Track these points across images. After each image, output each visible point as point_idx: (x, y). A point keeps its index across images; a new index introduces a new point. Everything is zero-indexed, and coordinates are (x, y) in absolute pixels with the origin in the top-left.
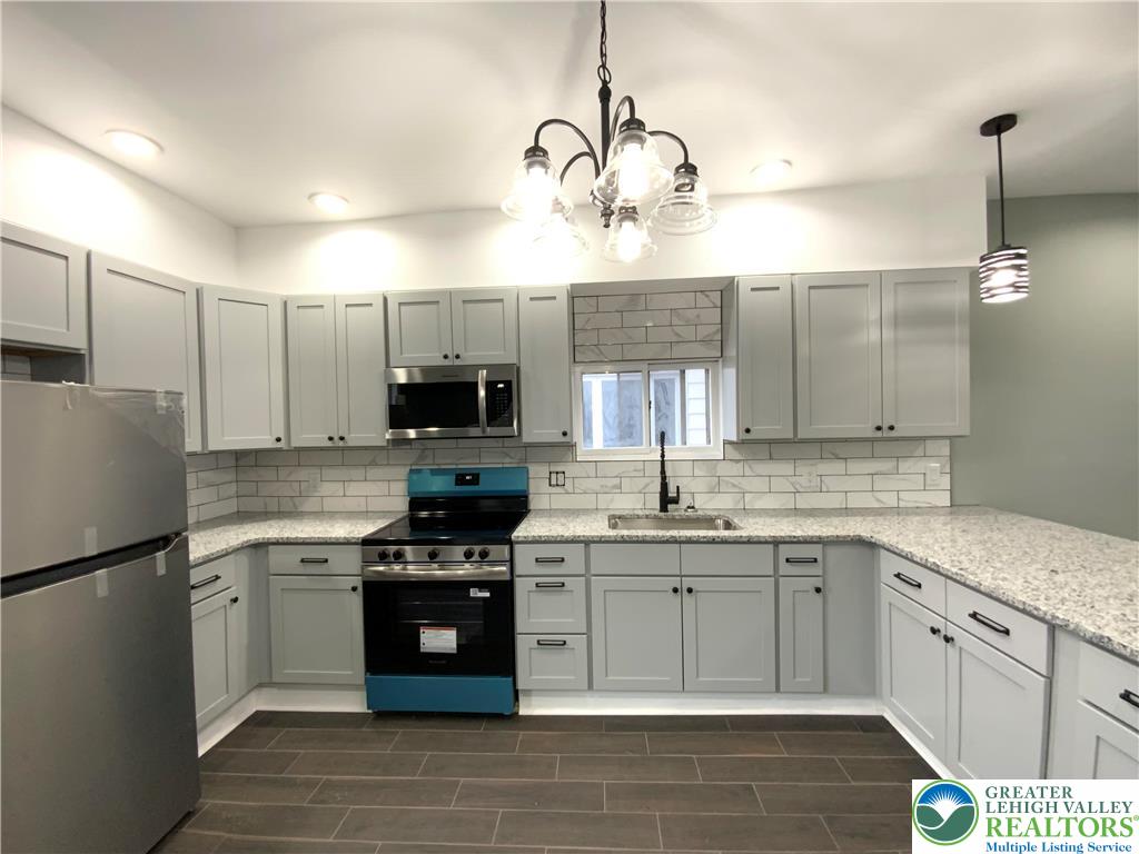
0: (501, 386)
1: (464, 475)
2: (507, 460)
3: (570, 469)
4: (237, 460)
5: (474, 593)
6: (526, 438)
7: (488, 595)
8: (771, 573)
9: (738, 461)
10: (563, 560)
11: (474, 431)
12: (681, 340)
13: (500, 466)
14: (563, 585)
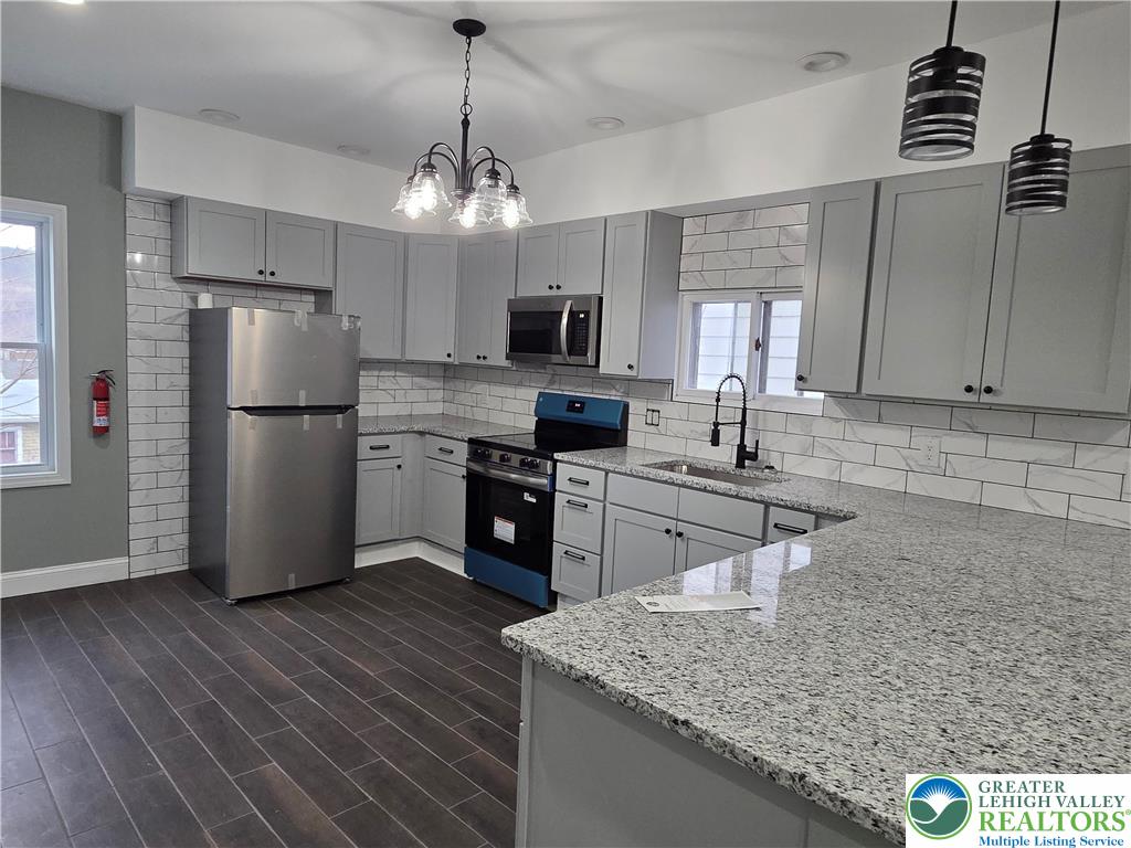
0: (582, 316)
1: (575, 403)
2: (614, 392)
3: (666, 409)
4: (445, 371)
5: (527, 497)
6: (603, 369)
7: (534, 501)
8: (760, 537)
9: (837, 420)
10: (587, 483)
11: (556, 358)
12: (787, 263)
13: (607, 398)
14: (586, 506)
